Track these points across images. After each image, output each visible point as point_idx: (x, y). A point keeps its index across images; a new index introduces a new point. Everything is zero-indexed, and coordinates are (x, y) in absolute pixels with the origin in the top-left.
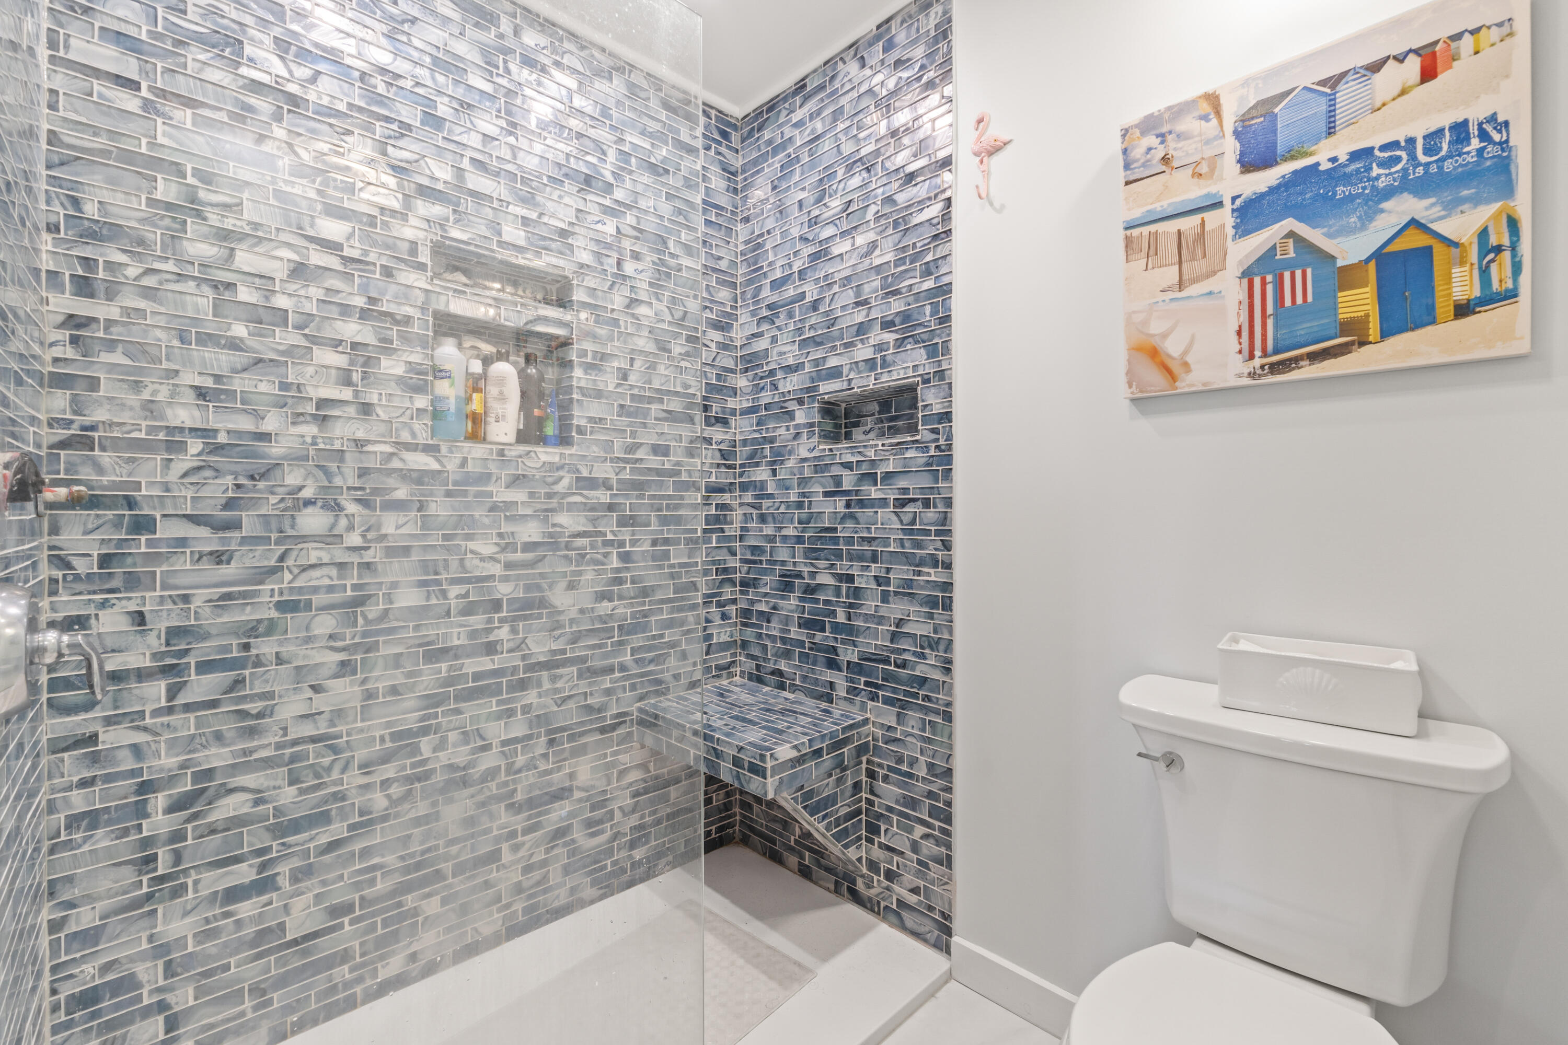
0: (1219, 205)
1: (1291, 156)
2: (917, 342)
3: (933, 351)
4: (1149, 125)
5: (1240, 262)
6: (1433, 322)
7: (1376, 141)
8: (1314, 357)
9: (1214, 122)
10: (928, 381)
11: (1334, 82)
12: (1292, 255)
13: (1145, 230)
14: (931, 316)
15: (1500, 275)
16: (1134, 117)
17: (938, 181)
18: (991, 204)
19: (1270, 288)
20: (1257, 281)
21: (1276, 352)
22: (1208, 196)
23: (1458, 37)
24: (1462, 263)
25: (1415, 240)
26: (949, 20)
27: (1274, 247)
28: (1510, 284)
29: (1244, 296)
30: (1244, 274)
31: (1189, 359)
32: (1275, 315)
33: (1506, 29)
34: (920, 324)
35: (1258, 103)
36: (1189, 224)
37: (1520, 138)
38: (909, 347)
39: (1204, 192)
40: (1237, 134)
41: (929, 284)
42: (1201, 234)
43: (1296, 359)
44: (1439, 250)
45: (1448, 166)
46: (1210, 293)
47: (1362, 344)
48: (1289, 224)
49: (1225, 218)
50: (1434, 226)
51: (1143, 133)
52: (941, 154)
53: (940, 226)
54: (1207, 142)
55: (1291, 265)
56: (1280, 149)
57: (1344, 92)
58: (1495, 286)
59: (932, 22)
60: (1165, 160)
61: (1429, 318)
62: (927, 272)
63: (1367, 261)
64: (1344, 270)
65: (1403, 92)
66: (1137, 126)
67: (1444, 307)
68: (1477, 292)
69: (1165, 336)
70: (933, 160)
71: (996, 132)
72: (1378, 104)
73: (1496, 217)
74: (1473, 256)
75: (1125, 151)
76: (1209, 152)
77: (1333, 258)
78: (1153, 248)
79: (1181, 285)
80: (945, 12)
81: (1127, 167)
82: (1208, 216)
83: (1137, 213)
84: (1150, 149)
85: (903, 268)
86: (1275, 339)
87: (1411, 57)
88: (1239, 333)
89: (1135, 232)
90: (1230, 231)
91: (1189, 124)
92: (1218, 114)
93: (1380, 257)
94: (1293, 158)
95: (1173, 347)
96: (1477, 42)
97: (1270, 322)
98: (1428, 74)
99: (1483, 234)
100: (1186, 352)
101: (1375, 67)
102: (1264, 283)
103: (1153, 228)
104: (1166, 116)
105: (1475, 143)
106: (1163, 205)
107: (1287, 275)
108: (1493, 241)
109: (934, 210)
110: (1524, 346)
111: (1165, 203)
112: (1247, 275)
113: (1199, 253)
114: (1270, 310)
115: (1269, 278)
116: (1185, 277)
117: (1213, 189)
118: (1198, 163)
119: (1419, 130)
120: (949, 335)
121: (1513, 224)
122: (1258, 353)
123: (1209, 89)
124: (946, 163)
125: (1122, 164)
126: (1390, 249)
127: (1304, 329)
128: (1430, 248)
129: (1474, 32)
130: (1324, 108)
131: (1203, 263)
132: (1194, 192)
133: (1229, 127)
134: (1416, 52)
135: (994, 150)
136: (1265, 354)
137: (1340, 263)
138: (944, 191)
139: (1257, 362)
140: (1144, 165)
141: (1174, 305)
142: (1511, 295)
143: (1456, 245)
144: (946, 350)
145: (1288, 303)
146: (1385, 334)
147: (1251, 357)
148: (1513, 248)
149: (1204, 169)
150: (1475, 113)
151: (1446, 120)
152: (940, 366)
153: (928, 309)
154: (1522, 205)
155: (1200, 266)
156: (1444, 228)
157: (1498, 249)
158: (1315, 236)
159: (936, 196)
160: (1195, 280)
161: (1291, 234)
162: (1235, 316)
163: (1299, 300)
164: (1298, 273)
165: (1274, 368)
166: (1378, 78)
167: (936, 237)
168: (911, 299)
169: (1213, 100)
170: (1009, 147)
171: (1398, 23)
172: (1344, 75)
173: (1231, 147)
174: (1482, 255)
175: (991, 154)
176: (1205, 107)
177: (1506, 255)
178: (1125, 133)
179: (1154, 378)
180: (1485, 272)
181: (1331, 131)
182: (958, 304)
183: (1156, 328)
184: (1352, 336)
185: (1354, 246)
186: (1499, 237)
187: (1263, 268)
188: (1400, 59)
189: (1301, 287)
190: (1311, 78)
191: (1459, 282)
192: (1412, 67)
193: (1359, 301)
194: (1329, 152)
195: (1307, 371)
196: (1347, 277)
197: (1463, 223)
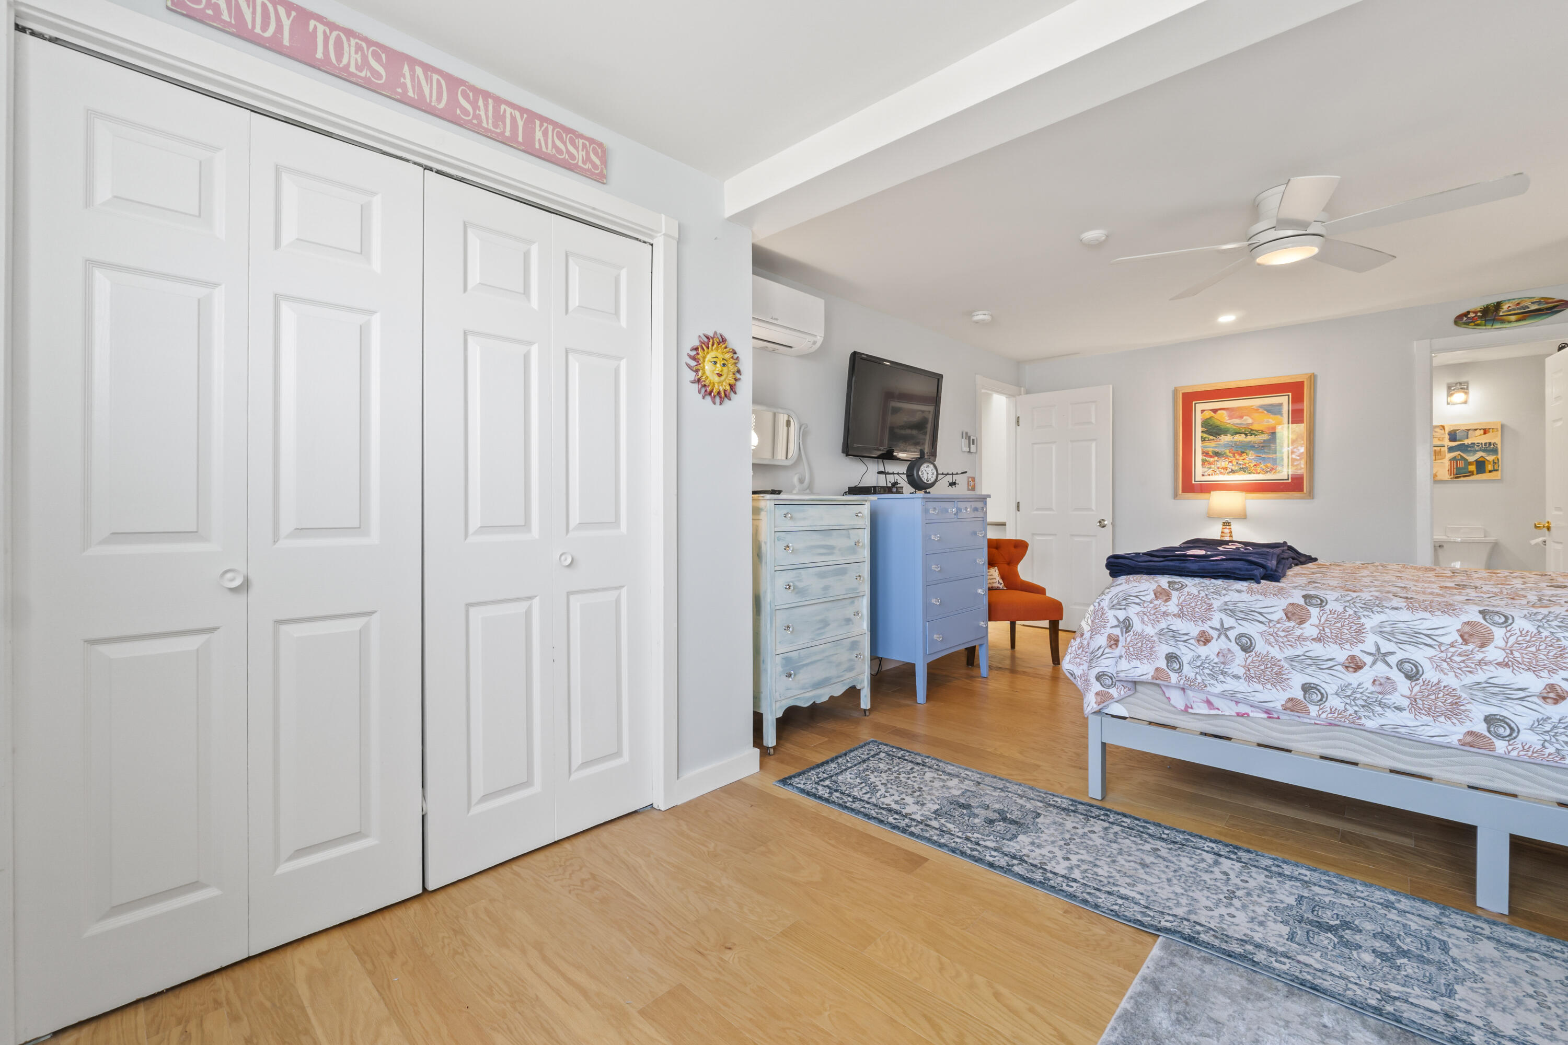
0: (1444, 446)
1: (1459, 441)
5: (1449, 458)
6: (1485, 473)
7: (1476, 442)
8: (1464, 477)
9: (1444, 431)
11: (1469, 430)
12: (1460, 458)
15: (1496, 467)
19: (1455, 463)
20: (1452, 462)
21: (1456, 475)
23: (1490, 429)
24: (1490, 464)
27: (1456, 456)
29: (1449, 464)
31: (1437, 474)
32: (1456, 468)
33: (1497, 430)
35: (1453, 430)
36: (1439, 448)
37: (1499, 447)
39: (1441, 443)
40: (1449, 434)
42: (1440, 451)
43: (1460, 477)
44: (1486, 462)
45: (1488, 449)
46: (1442, 462)
47: (1473, 475)
48: (1459, 453)
49: (1446, 449)
50: (1485, 458)
54: (1442, 434)
55: (1459, 460)
56: (1457, 439)
57: (1470, 432)
58: (1495, 469)
60: (1432, 435)
63: (1474, 461)
65: (1480, 435)
67: (1487, 471)
68: (1492, 469)
72: (1476, 436)
73: (1495, 458)
74: (1492, 463)
76: (1443, 436)
77: (1467, 460)
79: (1435, 460)
82: (1442, 448)
86: (1456, 473)
88: (1448, 471)
90: (1447, 452)
91: (1437, 430)
92: (1444, 429)
93: (1477, 461)
96: (1493, 431)
97: (1455, 470)
98: (1485, 433)
99: (1493, 460)
101: (1476, 430)
104: (1433, 427)
105: (1492, 446)
110: (1499, 478)
112: (1450, 460)
113: (1440, 455)
115: (1455, 461)
116: (1437, 459)
117: (1443, 443)
119: (1483, 442)
121: (1498, 460)
123: (1443, 425)
127: (1462, 471)
128: (1484, 461)
129: (1492, 429)
130: (1466, 434)
132: (1439, 443)
133: (1447, 432)
134: (1483, 429)
136: (1454, 475)
137: (1469, 461)
139: (1452, 476)
141: (1434, 464)
142: (1498, 470)
143: (1489, 461)
145: (1459, 466)
146: (1477, 474)
148: (1498, 463)
149: (1441, 439)
150: (1493, 441)
151: (1488, 441)
154: (1499, 457)
155: (1440, 457)
156: (1488, 458)
157: (1496, 463)
158: (1464, 456)
160: (1439, 460)
161: (1459, 455)
162: (1447, 468)
163: (1461, 466)
164: (1461, 462)
165: (1456, 478)
166: (1476, 432)
169: (1444, 427)
171: (1480, 424)
173: (1447, 437)
176: (1441, 428)
180: (1494, 466)
181: (1467, 438)
184: (1471, 473)
185: (1472, 458)
186: (1496, 461)
187: (1454, 459)
188: (1480, 429)
189: (1461, 464)
190: (1464, 428)
191: (1490, 467)
192: (1482, 432)
193: (1472, 468)
194: (1466, 442)
195: (1462, 479)
196: (1470, 463)
197: (1490, 458)
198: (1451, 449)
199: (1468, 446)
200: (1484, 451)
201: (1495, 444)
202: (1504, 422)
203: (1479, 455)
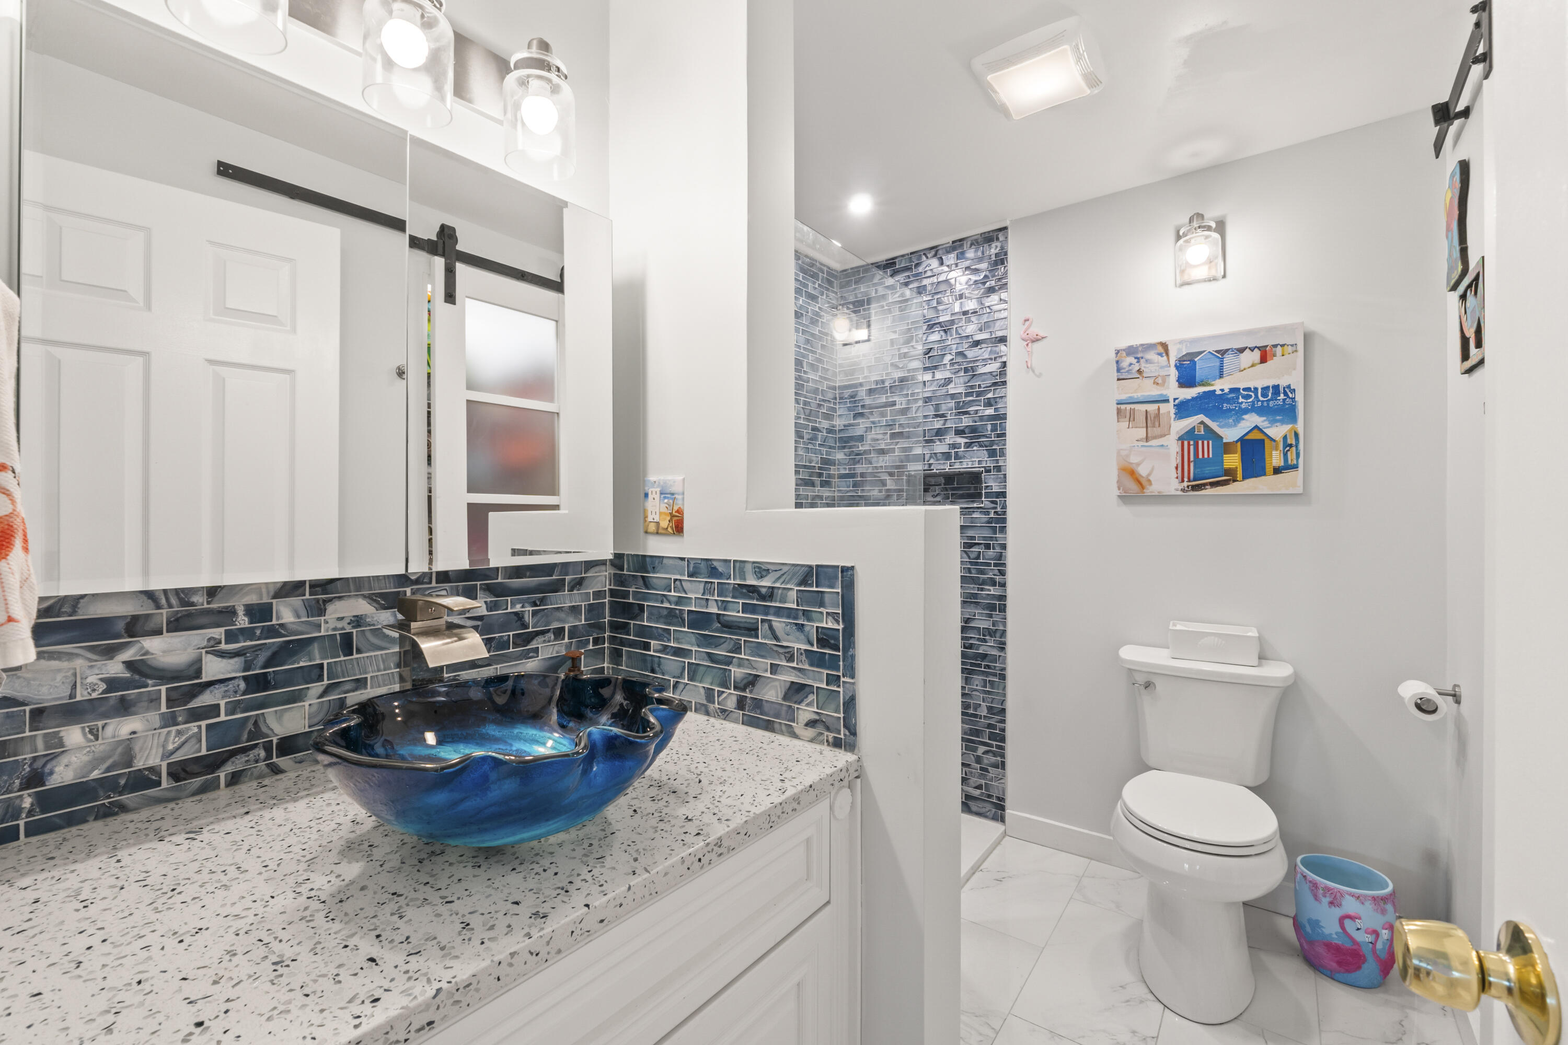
0: (1167, 401)
1: (1203, 384)
2: (981, 446)
3: (992, 453)
4: (1131, 351)
5: (1178, 432)
6: (1265, 474)
7: (1241, 386)
8: (1213, 485)
9: (1165, 358)
10: (989, 471)
11: (1223, 352)
12: (1203, 433)
13: (1128, 407)
14: (992, 431)
15: (1291, 455)
16: (1124, 344)
17: (997, 349)
18: (1033, 371)
19: (1192, 448)
20: (1186, 443)
21: (1195, 480)
22: (1161, 395)
23: (1275, 346)
24: (1277, 450)
25: (1259, 436)
26: (1006, 254)
27: (1194, 427)
28: (1295, 462)
29: (1179, 449)
30: (1179, 439)
31: (1151, 478)
32: (1194, 461)
33: (1294, 348)
34: (984, 436)
35: (1187, 354)
36: (1152, 408)
37: (1299, 397)
38: (975, 448)
39: (1159, 393)
40: (1177, 367)
41: (990, 411)
42: (1158, 415)
43: (1205, 485)
44: (1267, 441)
45: (1271, 404)
46: (1162, 446)
47: (1235, 481)
48: (1201, 417)
49: (1169, 409)
50: (1265, 430)
51: (1128, 354)
52: (1000, 334)
53: (998, 377)
54: (1162, 367)
56: (1197, 379)
57: (1228, 359)
58: (1290, 462)
59: (993, 251)
60: (1139, 371)
61: (1261, 472)
62: (989, 403)
63: (1237, 441)
64: (1226, 443)
65: (1253, 366)
66: (1124, 350)
67: (1269, 469)
68: (1282, 464)
69: (1138, 464)
70: (993, 336)
71: (1035, 330)
72: (1242, 369)
73: (1290, 430)
74: (1281, 446)
75: (1117, 362)
76: (1163, 373)
77: (1222, 438)
78: (1132, 417)
79: (1147, 439)
80: (1002, 248)
81: (1118, 370)
82: (1162, 405)
83: (1124, 397)
84: (1131, 364)
85: (971, 398)
86: (1194, 473)
87: (1256, 349)
88: (1177, 468)
89: (1123, 407)
90: (1173, 416)
91: (1152, 355)
92: (1167, 354)
93: (1243, 441)
94: (1203, 385)
95: (1143, 471)
96: (1283, 351)
97: (1192, 465)
98: (1264, 360)
99: (1285, 438)
100: (1149, 475)
101: (1242, 350)
102: (1189, 445)
103: (1132, 406)
104: (1140, 349)
105: (1282, 396)
106: (1138, 395)
107: (1200, 442)
108: (1289, 442)
109: (994, 367)
110: (1300, 490)
111: (1139, 394)
112: (1181, 439)
113: (1157, 424)
114: (1192, 459)
115: (1192, 443)
116: (1149, 435)
117: (1164, 392)
118: (1157, 377)
119: (1260, 384)
120: (1005, 445)
121: (1296, 435)
122: (1186, 479)
123: (1163, 340)
124: (1003, 340)
125: (1116, 368)
126: (1247, 438)
127: (1208, 470)
128: (1263, 440)
129: (1282, 346)
130: (1218, 364)
131: (1159, 429)
132: (1155, 392)
133: (1173, 362)
134: (1259, 348)
135: (1036, 340)
136: (1189, 481)
137: (1225, 441)
138: (1001, 357)
139: (1186, 484)
140: (1128, 371)
141: (1143, 449)
142: (1295, 467)
143: (1274, 441)
144: (1003, 453)
145: (1200, 456)
146: (1244, 478)
147: (1183, 481)
148: (1297, 446)
149: (1160, 381)
150: (1283, 383)
151: (1271, 383)
152: (998, 463)
153: (989, 427)
154: (1300, 427)
155: (1157, 431)
156: (1271, 432)
157: (1291, 446)
158: (1213, 425)
159: (995, 358)
160: (1155, 438)
161: (1202, 423)
162: (1174, 460)
163: (1206, 456)
164: (1206, 442)
165: (1195, 488)
166: (1243, 356)
167: (995, 384)
168: (977, 419)
169: (1165, 346)
170: (1044, 340)
171: (1252, 333)
172: (1227, 350)
173: (1173, 373)
174: (1284, 448)
175: (1033, 341)
176: (1161, 349)
177: (1294, 449)
178: (1117, 352)
179: (1133, 486)
180: (1285, 455)
181: (1221, 376)
182: (1012, 427)
183: (1134, 459)
184: (1230, 477)
185: (1231, 434)
186: (1291, 440)
187: (1188, 437)
188: (1252, 349)
189: (1207, 449)
190: (1212, 348)
191: (1275, 458)
192: (1257, 355)
193: (1233, 461)
194: (1220, 386)
195: (1209, 491)
196: (1227, 448)
197: (1277, 431)
198: (1183, 409)
199: (1222, 398)
200: (1262, 411)
201: (1289, 389)
202: (1312, 326)
203: (1252, 420)
